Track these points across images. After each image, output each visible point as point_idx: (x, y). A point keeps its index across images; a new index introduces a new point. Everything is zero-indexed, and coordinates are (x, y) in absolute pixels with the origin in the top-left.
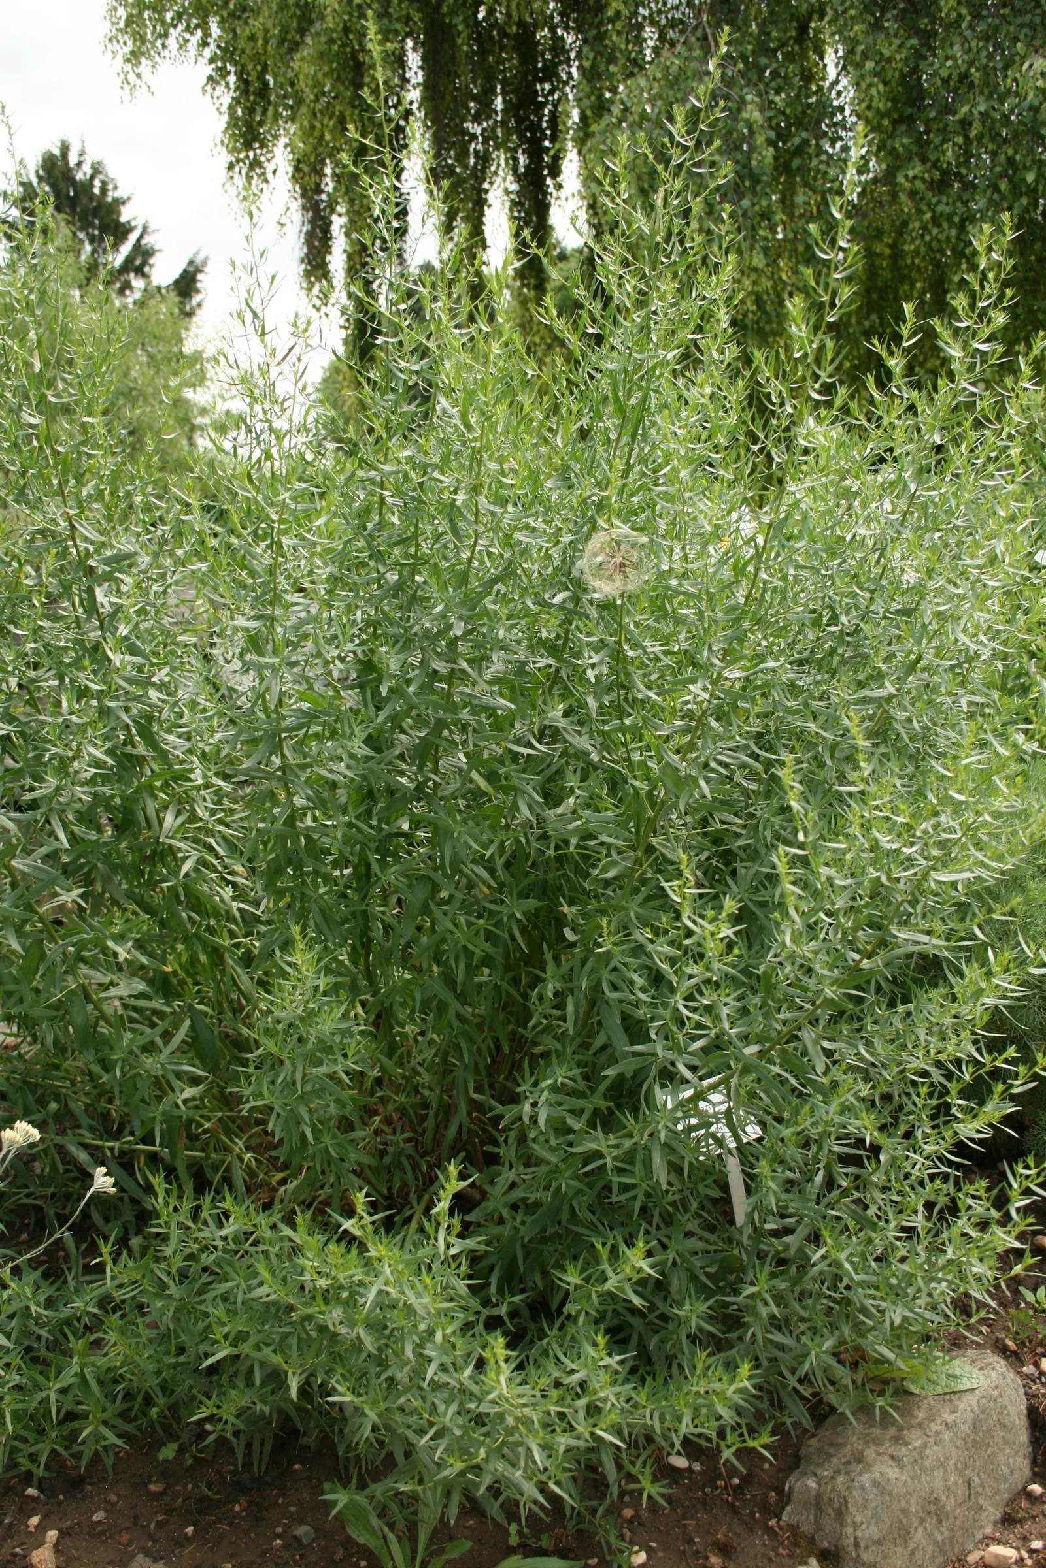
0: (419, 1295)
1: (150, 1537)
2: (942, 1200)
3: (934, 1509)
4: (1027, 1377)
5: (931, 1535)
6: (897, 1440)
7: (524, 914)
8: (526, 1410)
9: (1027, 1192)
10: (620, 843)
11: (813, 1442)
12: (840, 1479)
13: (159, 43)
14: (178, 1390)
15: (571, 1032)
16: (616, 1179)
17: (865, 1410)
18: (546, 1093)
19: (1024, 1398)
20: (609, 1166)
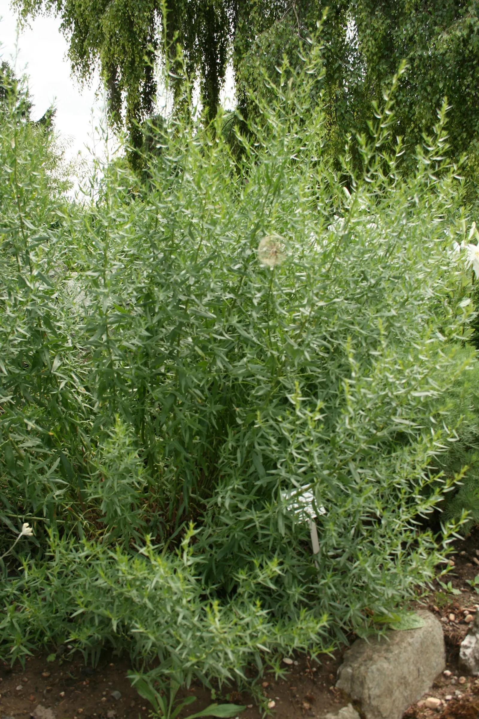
0: (175, 583)
1: (44, 697)
2: (410, 541)
3: (404, 682)
4: (443, 623)
5: (402, 693)
6: (388, 650)
7: (217, 412)
8: (226, 635)
9: (451, 536)
10: (265, 379)
11: (349, 651)
12: (362, 668)
13: (37, 6)
14: (56, 629)
15: (239, 465)
16: (260, 532)
17: (373, 637)
18: (229, 492)
19: (442, 632)
20: (258, 526)
